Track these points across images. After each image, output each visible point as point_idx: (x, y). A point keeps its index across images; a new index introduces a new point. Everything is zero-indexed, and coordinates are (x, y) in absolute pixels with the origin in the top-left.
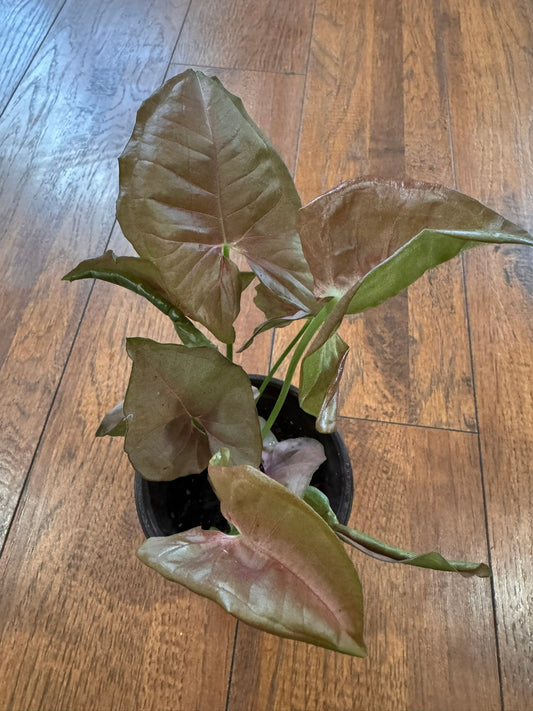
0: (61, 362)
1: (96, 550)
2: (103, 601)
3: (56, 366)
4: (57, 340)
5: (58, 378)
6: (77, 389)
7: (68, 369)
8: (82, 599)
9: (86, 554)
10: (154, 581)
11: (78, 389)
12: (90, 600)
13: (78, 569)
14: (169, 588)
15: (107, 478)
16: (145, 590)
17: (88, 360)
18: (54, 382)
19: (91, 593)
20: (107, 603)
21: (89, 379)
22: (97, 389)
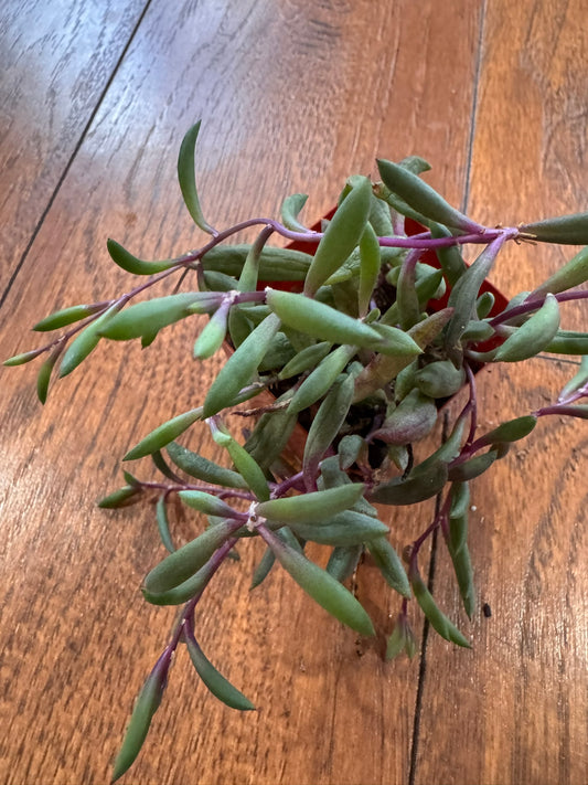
0: (29, 223)
1: (64, 628)
2: (70, 760)
3: (17, 230)
4: (25, 182)
5: (18, 252)
6: (56, 276)
7: (41, 239)
8: (20, 752)
9: (41, 637)
10: (198, 720)
11: (58, 277)
12: (38, 755)
13: (16, 672)
14: (232, 742)
15: (102, 464)
16: (174, 740)
17: (82, 225)
18: (9, 259)
19: (42, 737)
20: (80, 769)
21: (82, 258)
22: (96, 279)
